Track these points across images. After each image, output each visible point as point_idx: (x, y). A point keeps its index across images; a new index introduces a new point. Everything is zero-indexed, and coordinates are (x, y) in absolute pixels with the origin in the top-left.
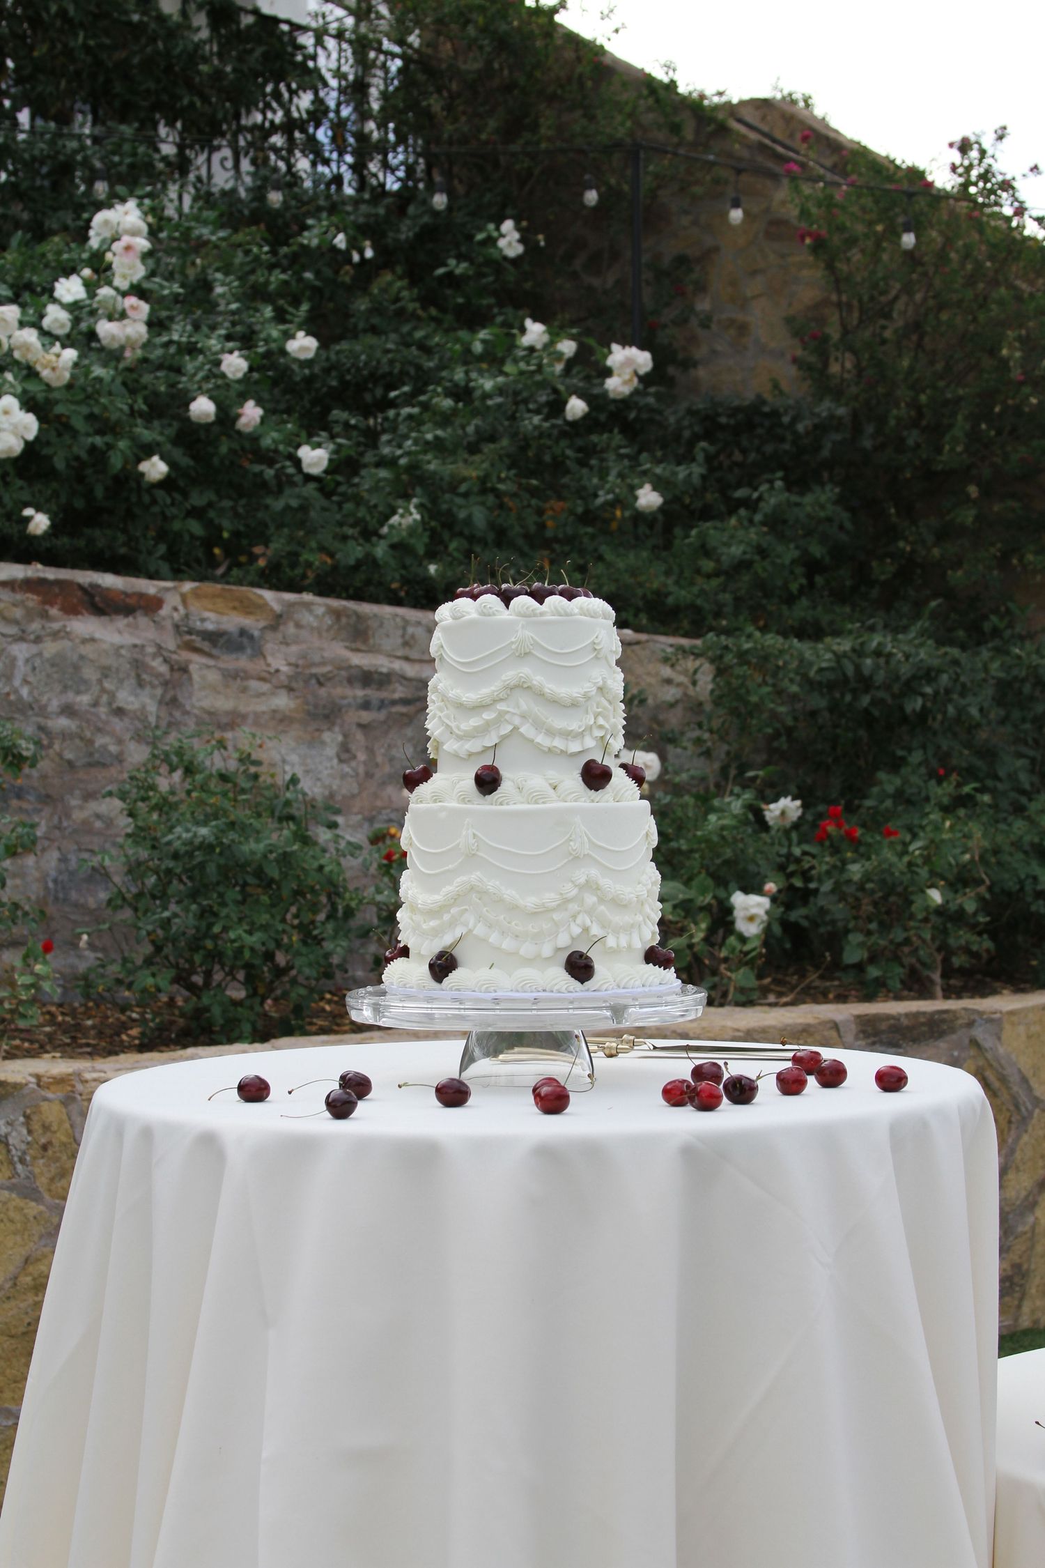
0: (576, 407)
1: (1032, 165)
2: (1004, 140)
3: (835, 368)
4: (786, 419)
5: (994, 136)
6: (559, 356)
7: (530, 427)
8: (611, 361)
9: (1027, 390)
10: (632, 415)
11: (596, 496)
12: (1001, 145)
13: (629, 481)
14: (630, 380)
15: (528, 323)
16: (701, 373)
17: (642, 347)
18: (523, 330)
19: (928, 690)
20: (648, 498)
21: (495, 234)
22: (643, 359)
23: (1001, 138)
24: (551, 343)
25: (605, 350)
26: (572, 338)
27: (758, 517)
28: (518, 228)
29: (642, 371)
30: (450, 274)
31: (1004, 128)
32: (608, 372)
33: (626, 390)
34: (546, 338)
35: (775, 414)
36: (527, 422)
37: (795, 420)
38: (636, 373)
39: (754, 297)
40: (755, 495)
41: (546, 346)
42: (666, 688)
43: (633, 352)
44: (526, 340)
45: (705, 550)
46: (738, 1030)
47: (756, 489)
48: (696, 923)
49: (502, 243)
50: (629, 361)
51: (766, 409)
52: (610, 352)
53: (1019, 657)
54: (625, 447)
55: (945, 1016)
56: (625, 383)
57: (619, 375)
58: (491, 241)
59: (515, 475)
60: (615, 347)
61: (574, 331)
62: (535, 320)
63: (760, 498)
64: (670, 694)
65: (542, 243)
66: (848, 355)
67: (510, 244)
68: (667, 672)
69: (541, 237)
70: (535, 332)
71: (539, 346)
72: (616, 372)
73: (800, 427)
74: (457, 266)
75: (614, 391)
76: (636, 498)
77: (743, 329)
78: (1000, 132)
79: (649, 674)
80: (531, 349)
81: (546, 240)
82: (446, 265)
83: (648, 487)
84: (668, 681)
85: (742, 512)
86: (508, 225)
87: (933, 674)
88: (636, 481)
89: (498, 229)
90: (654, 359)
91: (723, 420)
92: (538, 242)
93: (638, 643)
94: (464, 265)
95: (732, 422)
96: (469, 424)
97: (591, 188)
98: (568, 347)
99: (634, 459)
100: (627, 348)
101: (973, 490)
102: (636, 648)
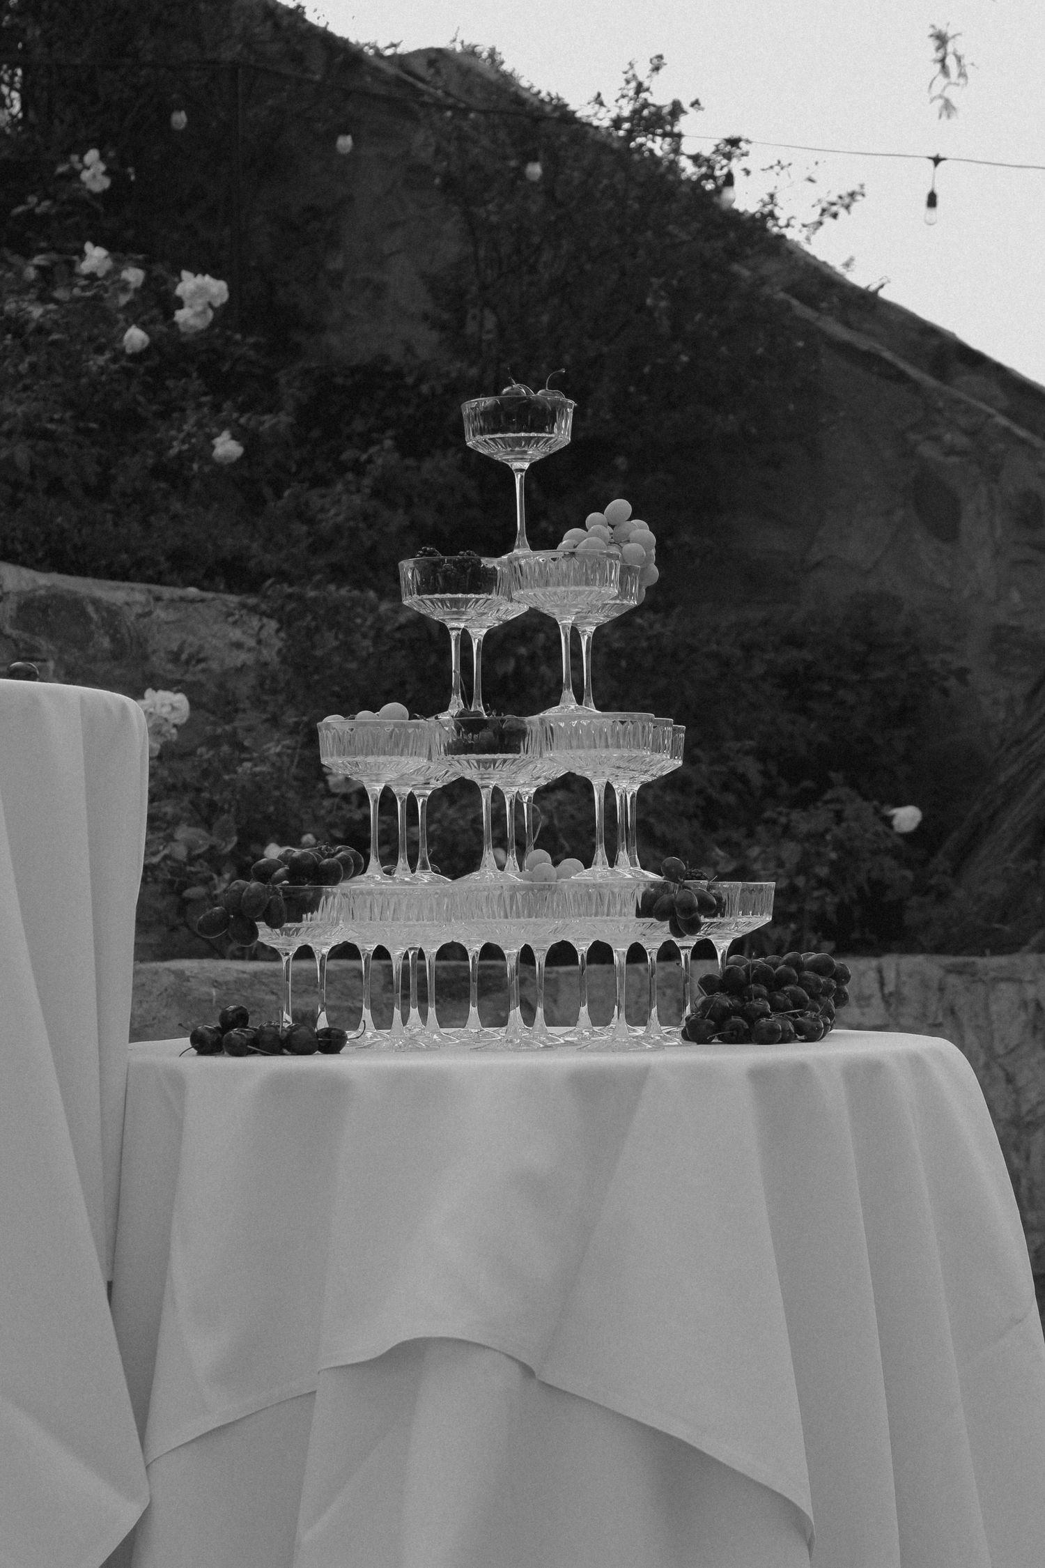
0: (135, 337)
1: (693, 99)
2: (661, 71)
3: (471, 327)
4: (410, 380)
5: (650, 66)
6: (125, 286)
7: (94, 369)
8: (180, 290)
9: (677, 346)
10: (226, 367)
11: (171, 447)
12: (657, 77)
13: (207, 430)
14: (204, 312)
15: (88, 247)
16: (333, 339)
17: (217, 276)
18: (82, 254)
19: (522, 651)
20: (226, 447)
21: (79, 166)
22: (217, 289)
23: (656, 69)
24: (114, 272)
25: (176, 279)
26: (139, 265)
27: (367, 481)
28: (103, 157)
29: (217, 303)
30: (31, 213)
31: (660, 57)
32: (180, 304)
33: (200, 323)
34: (108, 264)
35: (398, 374)
36: (91, 363)
37: (420, 380)
38: (210, 305)
39: (392, 254)
40: (364, 457)
41: (109, 274)
42: (235, 652)
43: (207, 280)
44: (86, 267)
45: (301, 514)
46: (244, 972)
47: (365, 450)
48: (220, 874)
49: (85, 175)
50: (201, 291)
51: (388, 368)
52: (181, 280)
53: (641, 628)
54: (205, 394)
55: (490, 972)
56: (197, 315)
57: (191, 307)
58: (74, 175)
59: (72, 418)
60: (186, 275)
61: (141, 257)
62: (96, 244)
63: (370, 461)
64: (241, 657)
65: (133, 178)
66: (487, 312)
67: (94, 176)
68: (236, 634)
69: (130, 170)
70: (95, 257)
71: (100, 274)
72: (187, 303)
73: (425, 389)
74: (38, 204)
75: (185, 323)
76: (213, 447)
77: (380, 290)
78: (655, 61)
79: (214, 636)
80: (92, 277)
81: (136, 173)
82: (24, 203)
83: (226, 435)
84: (238, 645)
85: (350, 476)
86: (92, 156)
87: (529, 634)
88: (215, 430)
89: (81, 160)
90: (230, 290)
91: (339, 380)
92: (129, 176)
93: (202, 601)
94: (47, 203)
95: (349, 382)
96: (22, 361)
97: (180, 109)
98: (134, 276)
99: (217, 408)
100: (199, 276)
101: (621, 462)
102: (199, 605)
